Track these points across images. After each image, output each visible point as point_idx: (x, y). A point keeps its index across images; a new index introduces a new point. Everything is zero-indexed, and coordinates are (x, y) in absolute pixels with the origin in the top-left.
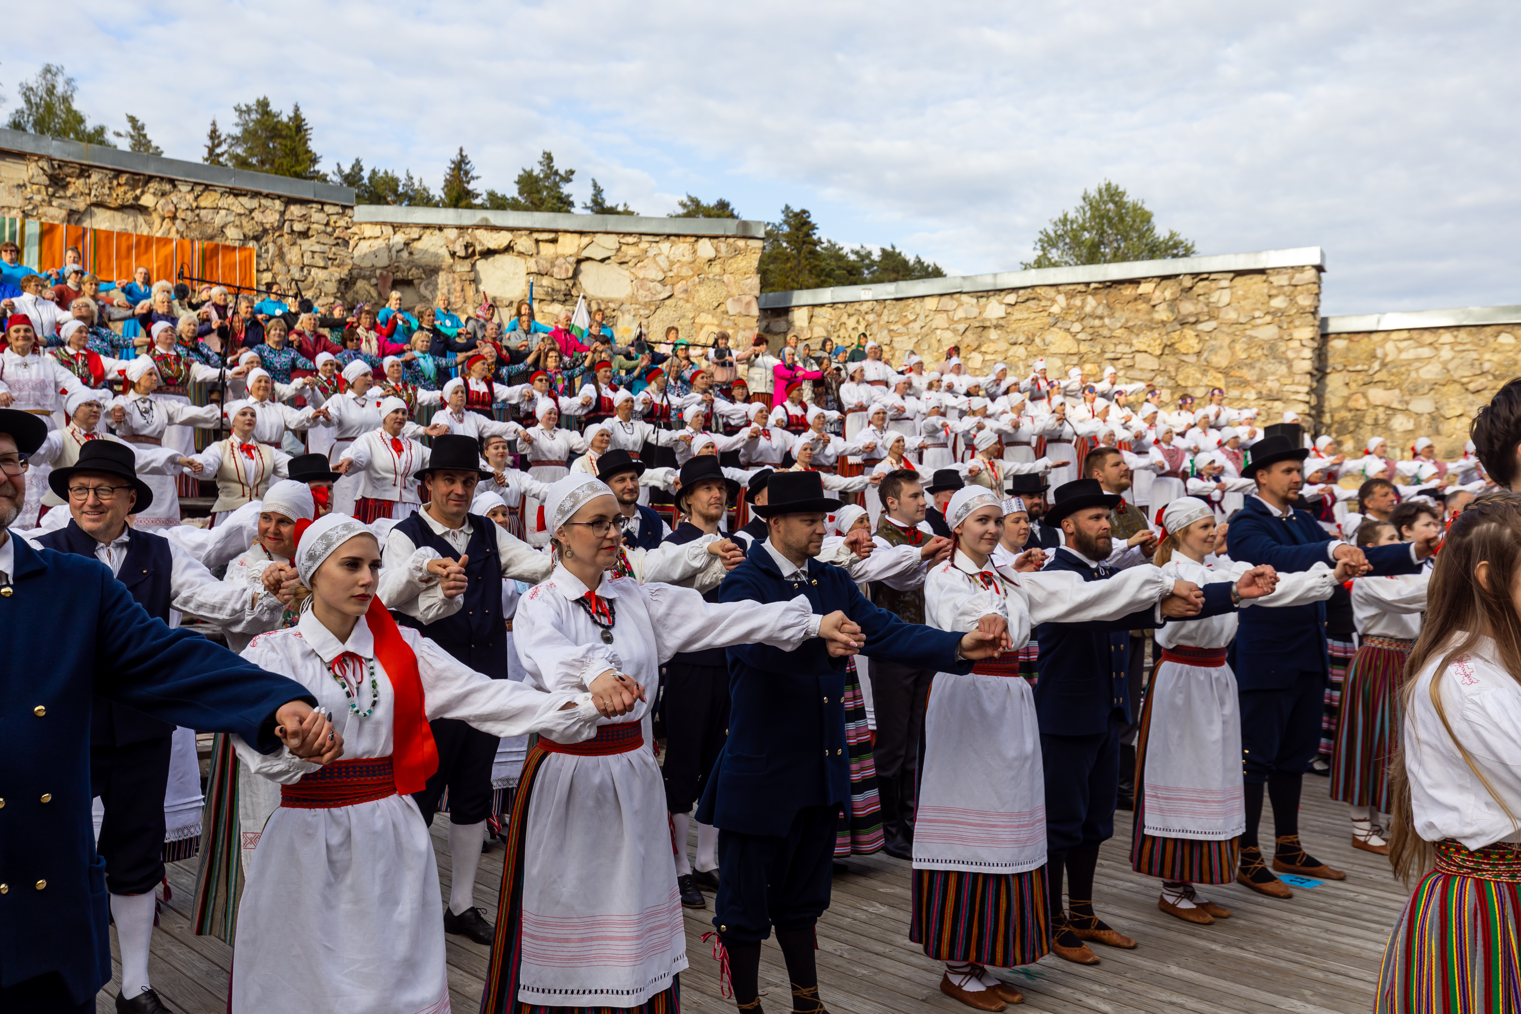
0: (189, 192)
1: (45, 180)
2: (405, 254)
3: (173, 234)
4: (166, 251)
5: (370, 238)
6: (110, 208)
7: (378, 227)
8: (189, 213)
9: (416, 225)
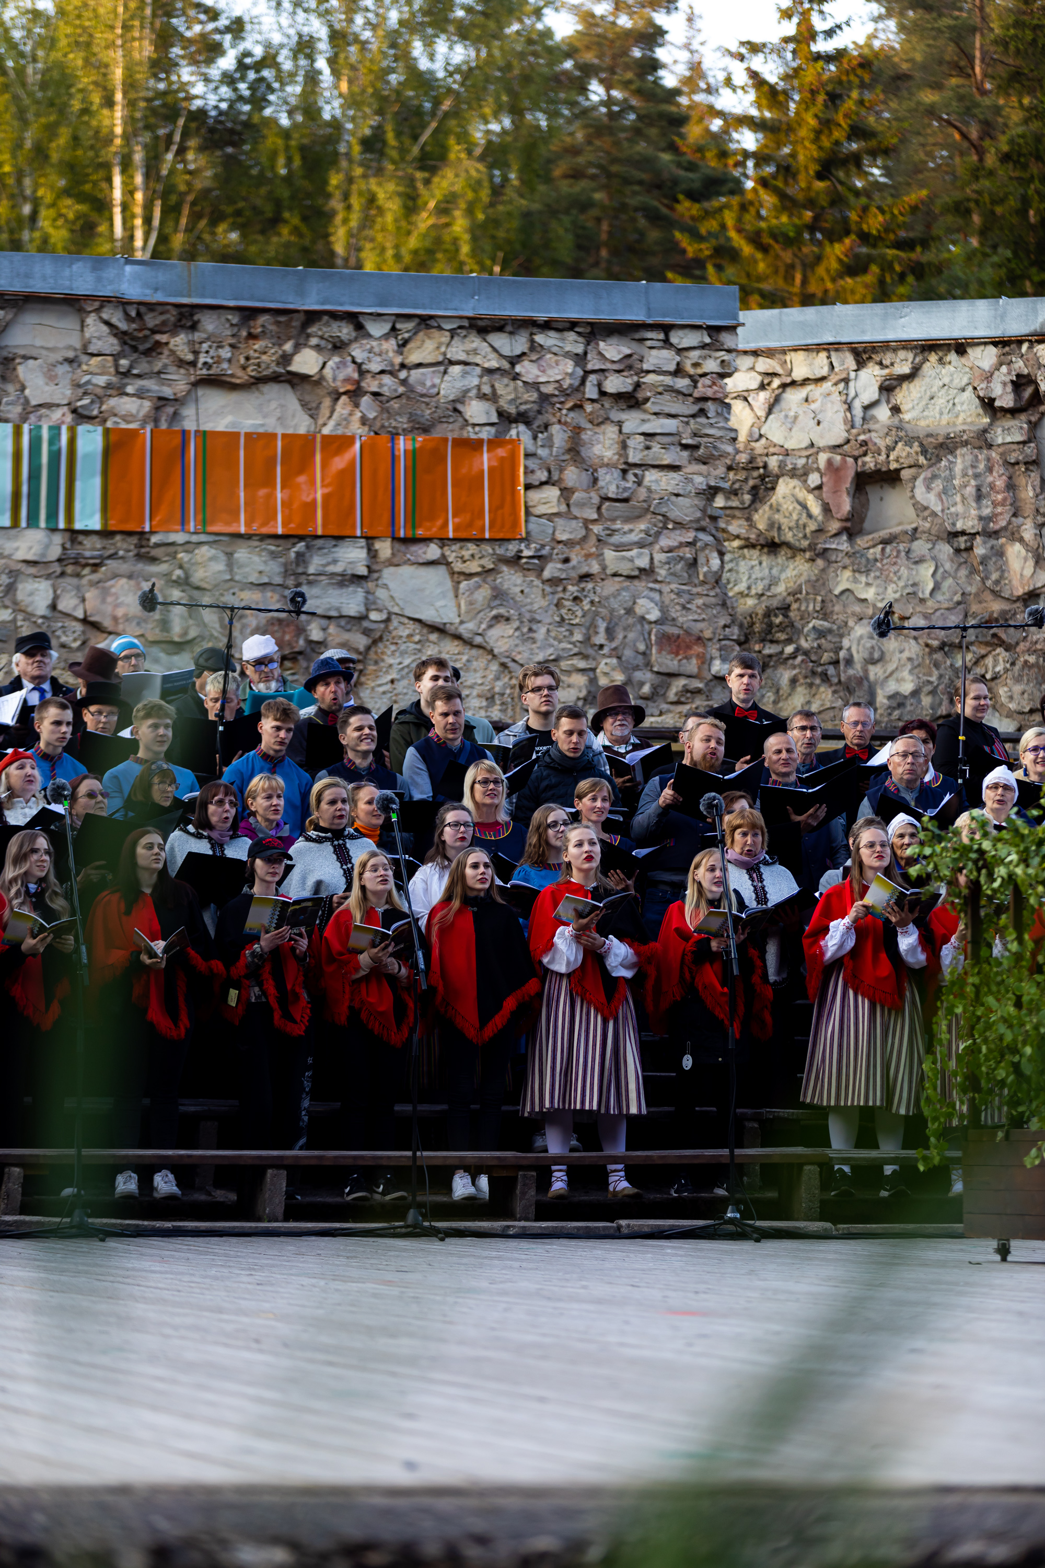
0: (386, 337)
1: (111, 344)
2: (883, 413)
3: (356, 428)
4: (339, 463)
5: (806, 381)
6: (234, 387)
7: (823, 355)
8: (387, 380)
9: (906, 345)
